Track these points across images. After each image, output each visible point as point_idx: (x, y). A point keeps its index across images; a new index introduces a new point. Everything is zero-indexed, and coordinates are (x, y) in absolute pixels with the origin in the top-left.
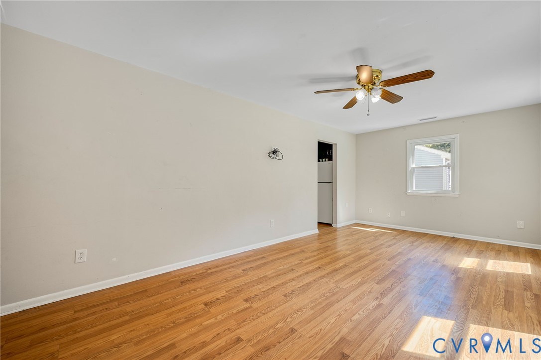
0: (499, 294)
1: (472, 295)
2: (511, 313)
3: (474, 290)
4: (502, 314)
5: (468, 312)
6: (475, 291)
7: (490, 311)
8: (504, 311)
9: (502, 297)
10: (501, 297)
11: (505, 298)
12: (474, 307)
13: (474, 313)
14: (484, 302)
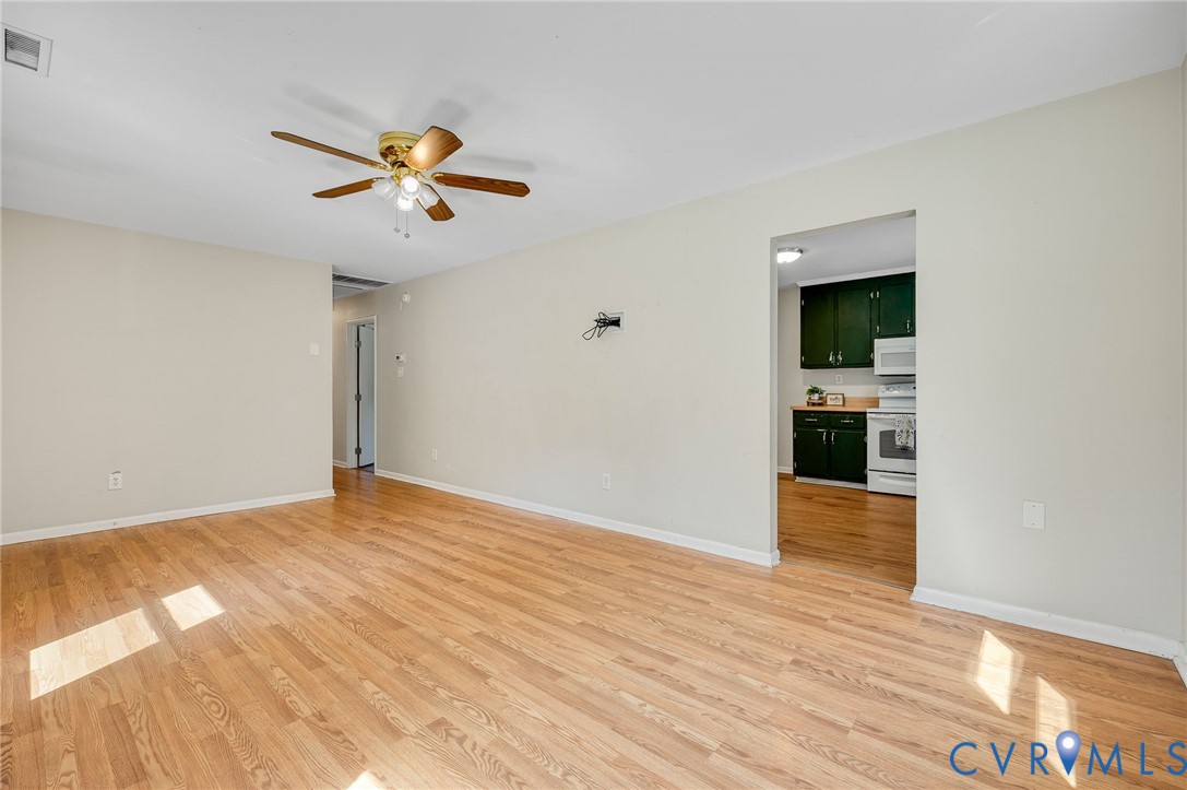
0: (154, 744)
1: (206, 690)
2: (104, 706)
3: (214, 708)
4: (120, 691)
5: (179, 654)
6: (209, 705)
7: (145, 681)
8: (119, 700)
9: (141, 735)
10: (144, 736)
11: (132, 737)
12: (178, 668)
13: (170, 658)
14: (168, 691)
